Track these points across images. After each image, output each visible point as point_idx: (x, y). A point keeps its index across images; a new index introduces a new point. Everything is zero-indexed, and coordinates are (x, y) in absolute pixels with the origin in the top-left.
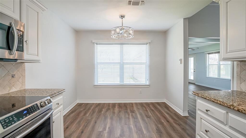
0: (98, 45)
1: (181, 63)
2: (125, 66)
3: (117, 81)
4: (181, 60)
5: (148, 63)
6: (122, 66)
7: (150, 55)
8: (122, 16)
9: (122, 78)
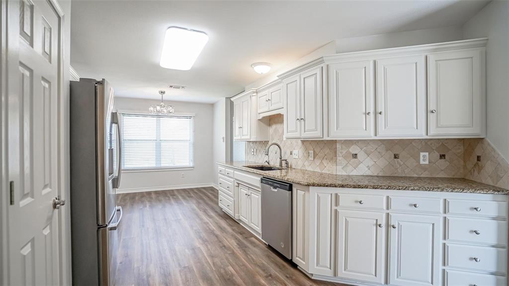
0: (124, 117)
1: (223, 141)
2: (163, 144)
3: (152, 164)
4: (223, 138)
5: (192, 141)
6: (158, 143)
7: (194, 131)
8: (162, 92)
9: (158, 158)
